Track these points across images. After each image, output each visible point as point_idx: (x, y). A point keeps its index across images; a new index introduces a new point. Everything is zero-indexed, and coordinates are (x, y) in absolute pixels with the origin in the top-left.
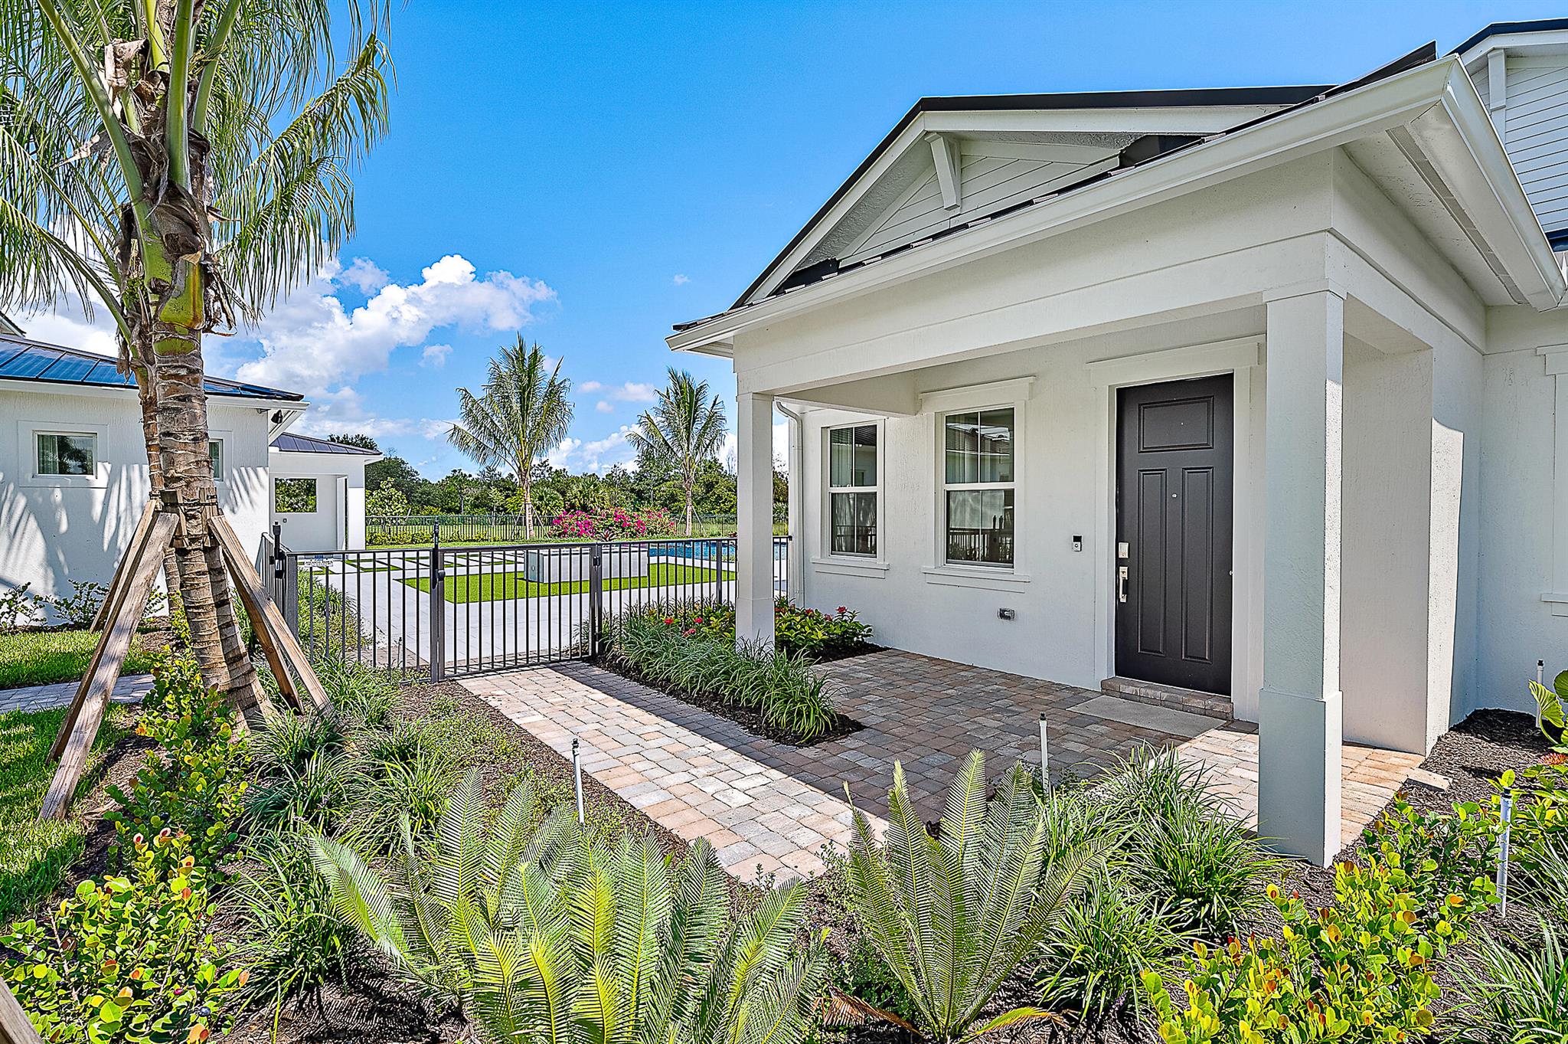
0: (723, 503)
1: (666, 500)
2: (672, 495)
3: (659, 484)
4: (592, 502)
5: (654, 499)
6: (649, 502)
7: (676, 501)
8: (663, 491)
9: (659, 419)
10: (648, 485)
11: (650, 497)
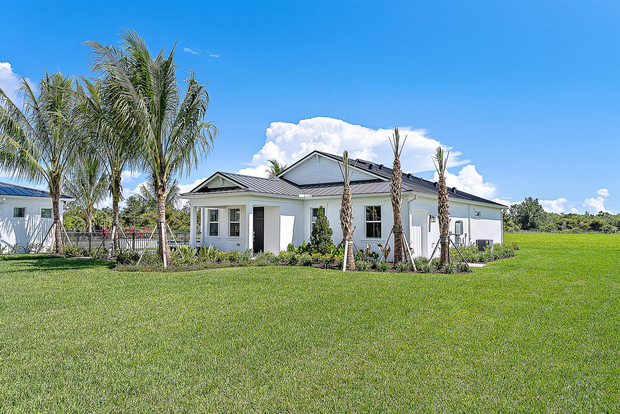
0: (174, 225)
1: (143, 223)
2: (146, 221)
3: (139, 215)
4: (102, 224)
5: (136, 223)
6: (133, 224)
7: (148, 224)
8: (141, 219)
9: (149, 188)
10: (133, 215)
11: (133, 221)
